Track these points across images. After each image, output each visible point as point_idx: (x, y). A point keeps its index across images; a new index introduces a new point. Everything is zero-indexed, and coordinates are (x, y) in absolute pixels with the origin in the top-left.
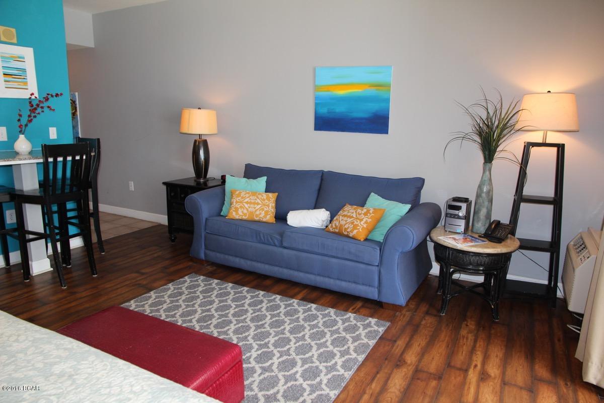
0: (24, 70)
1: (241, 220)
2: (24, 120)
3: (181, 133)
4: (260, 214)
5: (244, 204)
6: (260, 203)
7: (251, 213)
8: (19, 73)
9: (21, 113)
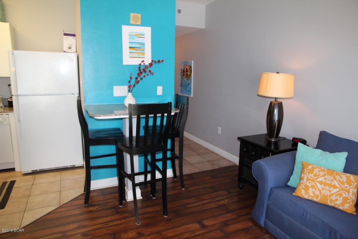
0: (143, 44)
1: (310, 200)
2: (133, 82)
3: (258, 95)
4: (337, 200)
5: (317, 183)
6: (338, 186)
7: (325, 197)
8: (139, 46)
9: (132, 76)
